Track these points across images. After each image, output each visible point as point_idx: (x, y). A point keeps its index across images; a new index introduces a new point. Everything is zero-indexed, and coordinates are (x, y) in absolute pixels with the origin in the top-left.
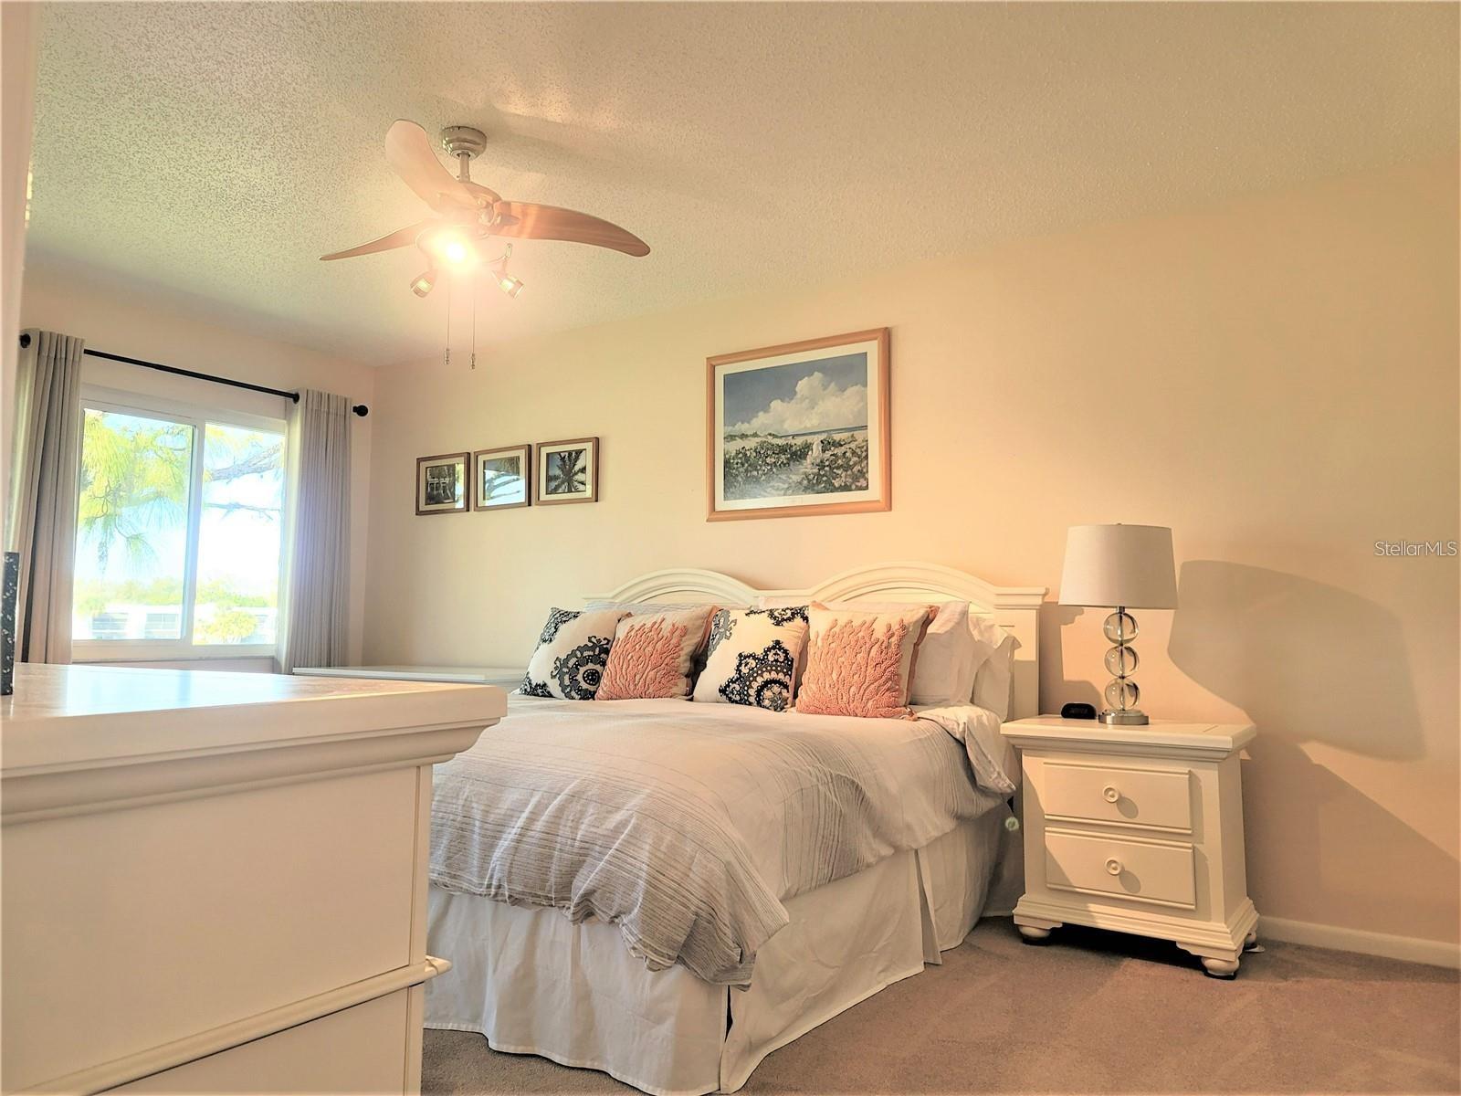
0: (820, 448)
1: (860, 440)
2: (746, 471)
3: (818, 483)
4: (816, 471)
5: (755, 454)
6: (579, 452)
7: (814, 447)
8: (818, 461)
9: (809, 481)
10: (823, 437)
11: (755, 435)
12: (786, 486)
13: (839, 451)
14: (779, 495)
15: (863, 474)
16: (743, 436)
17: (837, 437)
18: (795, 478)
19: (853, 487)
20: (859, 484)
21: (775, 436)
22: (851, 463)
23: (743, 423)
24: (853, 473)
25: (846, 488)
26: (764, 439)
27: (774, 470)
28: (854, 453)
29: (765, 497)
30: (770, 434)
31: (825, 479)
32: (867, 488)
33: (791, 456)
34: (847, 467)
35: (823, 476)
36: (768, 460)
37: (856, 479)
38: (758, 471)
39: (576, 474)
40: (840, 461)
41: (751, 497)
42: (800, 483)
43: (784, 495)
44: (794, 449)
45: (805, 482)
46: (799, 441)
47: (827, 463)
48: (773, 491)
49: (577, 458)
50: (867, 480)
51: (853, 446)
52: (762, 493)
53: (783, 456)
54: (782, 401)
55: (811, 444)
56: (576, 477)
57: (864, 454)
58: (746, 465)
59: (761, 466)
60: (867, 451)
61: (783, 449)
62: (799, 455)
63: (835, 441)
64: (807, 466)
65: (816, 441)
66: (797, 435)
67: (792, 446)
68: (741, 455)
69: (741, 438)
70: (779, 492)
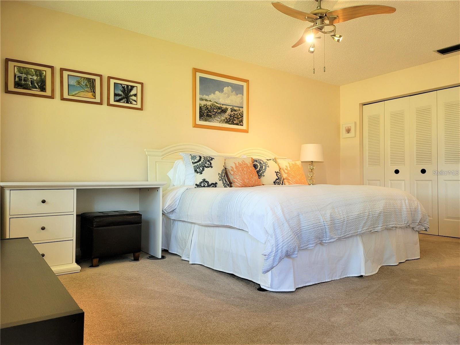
0: (230, 110)
1: (241, 111)
2: (207, 112)
3: (230, 121)
4: (229, 117)
5: (210, 107)
6: (132, 87)
7: (229, 110)
8: (230, 114)
9: (227, 120)
10: (231, 107)
11: (210, 101)
12: (220, 120)
13: (236, 113)
14: (218, 123)
15: (242, 121)
16: (206, 100)
17: (235, 108)
18: (223, 118)
19: (239, 124)
20: (241, 124)
21: (217, 103)
22: (239, 117)
23: (206, 95)
24: (239, 120)
25: (237, 124)
26: (213, 103)
27: (216, 114)
28: (239, 114)
29: (213, 122)
30: (215, 102)
31: (231, 120)
32: (243, 125)
33: (222, 111)
34: (238, 118)
35: (231, 119)
36: (215, 110)
37: (240, 122)
38: (211, 113)
39: (131, 96)
40: (236, 116)
41: (208, 122)
42: (224, 120)
43: (220, 123)
44: (223, 109)
45: (226, 120)
46: (224, 107)
47: (232, 116)
48: (216, 121)
49: (131, 90)
50: (243, 123)
51: (239, 112)
52: (212, 121)
53: (219, 110)
54: (219, 92)
55: (228, 109)
56: (132, 98)
57: (242, 115)
58: (207, 110)
59: (212, 112)
60: (243, 114)
61: (219, 108)
62: (224, 111)
63: (234, 109)
64: (226, 115)
65: (229, 108)
66: (224, 105)
67: (222, 108)
68: (205, 106)
69: (206, 101)
70: (217, 122)
